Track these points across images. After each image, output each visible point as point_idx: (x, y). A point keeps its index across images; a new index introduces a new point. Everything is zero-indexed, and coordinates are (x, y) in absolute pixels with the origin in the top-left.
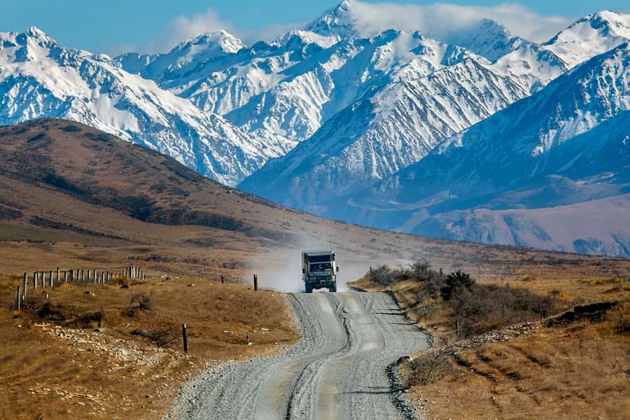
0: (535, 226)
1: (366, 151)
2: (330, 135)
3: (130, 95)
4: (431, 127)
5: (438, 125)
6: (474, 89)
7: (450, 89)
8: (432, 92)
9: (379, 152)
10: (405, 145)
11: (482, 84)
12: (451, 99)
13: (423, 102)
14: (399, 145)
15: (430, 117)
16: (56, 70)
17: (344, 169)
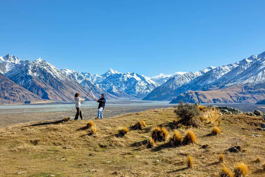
0: (203, 95)
1: (173, 85)
2: (167, 83)
3: (146, 81)
4: (184, 82)
5: (185, 81)
6: (191, 76)
7: (187, 76)
8: (184, 77)
9: (175, 85)
10: (179, 84)
11: (192, 76)
12: (187, 78)
13: (183, 78)
14: (178, 84)
15: (184, 80)
16: (137, 77)
17: (169, 88)
